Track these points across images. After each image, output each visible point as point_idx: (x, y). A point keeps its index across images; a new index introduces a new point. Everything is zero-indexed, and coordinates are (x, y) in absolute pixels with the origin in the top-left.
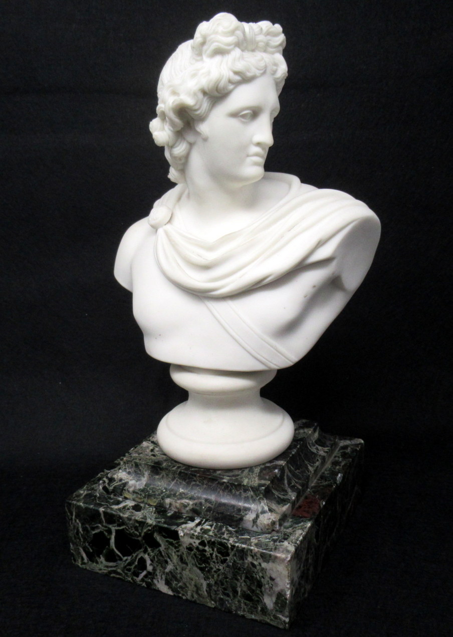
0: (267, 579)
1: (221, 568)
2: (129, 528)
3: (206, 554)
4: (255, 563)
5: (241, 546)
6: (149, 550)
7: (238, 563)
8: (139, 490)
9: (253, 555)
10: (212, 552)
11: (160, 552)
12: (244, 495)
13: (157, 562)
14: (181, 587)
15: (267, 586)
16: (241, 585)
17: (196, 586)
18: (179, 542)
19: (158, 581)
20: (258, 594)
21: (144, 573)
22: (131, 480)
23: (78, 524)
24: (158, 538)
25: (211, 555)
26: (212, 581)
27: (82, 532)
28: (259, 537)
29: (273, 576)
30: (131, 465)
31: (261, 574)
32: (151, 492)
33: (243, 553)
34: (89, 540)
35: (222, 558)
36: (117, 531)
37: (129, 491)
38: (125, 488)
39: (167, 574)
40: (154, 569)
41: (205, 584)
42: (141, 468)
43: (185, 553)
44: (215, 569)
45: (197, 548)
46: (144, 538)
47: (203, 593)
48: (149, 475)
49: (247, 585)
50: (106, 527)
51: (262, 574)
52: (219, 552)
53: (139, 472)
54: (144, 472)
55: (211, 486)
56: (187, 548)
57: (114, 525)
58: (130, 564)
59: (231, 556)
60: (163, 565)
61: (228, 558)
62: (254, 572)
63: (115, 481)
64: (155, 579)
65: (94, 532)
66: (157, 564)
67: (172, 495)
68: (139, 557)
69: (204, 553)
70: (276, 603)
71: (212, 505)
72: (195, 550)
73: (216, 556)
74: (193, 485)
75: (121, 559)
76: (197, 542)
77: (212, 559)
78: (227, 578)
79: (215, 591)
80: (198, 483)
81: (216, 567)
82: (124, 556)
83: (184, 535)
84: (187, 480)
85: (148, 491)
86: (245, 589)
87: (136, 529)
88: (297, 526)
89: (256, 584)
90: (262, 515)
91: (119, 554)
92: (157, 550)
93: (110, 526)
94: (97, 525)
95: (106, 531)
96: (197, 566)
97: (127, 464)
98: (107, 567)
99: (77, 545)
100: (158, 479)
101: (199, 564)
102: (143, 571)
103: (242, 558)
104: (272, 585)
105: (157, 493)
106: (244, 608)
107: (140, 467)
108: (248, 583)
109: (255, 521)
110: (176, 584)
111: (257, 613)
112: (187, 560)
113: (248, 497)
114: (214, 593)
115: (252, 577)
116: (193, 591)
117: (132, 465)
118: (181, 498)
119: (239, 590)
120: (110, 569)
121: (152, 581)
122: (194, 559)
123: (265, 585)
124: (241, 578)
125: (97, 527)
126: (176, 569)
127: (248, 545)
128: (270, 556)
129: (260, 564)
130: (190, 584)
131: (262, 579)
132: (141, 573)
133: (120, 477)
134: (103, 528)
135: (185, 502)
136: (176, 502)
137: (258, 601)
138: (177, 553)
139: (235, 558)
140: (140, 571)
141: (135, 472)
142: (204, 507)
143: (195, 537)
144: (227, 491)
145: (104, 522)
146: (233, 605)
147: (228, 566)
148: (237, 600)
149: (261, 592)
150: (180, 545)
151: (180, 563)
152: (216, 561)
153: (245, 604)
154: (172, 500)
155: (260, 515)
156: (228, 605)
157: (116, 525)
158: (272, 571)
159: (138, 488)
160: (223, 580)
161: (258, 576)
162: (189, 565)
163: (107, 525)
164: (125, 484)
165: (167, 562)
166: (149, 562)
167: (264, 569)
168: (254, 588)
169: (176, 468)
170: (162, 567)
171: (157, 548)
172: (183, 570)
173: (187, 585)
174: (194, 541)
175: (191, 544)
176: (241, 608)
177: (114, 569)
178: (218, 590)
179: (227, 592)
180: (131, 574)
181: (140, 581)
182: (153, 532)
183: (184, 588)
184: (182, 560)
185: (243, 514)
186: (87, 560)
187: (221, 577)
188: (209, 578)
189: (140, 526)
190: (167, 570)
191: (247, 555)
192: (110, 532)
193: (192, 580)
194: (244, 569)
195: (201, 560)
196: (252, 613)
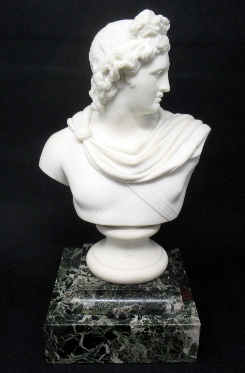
0: (186, 339)
1: (157, 340)
2: (95, 332)
3: (149, 334)
4: (180, 332)
5: (172, 325)
6: (108, 341)
7: (169, 335)
8: (93, 307)
9: (179, 328)
10: (152, 332)
11: (117, 341)
12: (160, 296)
13: (114, 347)
14: (129, 357)
15: (186, 343)
16: (169, 346)
17: (139, 354)
18: (131, 332)
19: (113, 358)
20: (180, 348)
21: (104, 355)
22: (84, 302)
23: (55, 338)
24: (115, 333)
25: (152, 334)
26: (151, 349)
27: (57, 342)
29: (190, 336)
30: (81, 293)
31: (183, 337)
32: (101, 307)
33: (172, 329)
34: (63, 345)
35: (159, 334)
36: (85, 336)
37: (86, 310)
38: (83, 308)
39: (121, 352)
40: (111, 352)
41: (146, 352)
42: (89, 294)
43: (134, 337)
44: (153, 341)
45: (143, 333)
46: (105, 335)
47: (144, 357)
48: (95, 296)
50: (77, 335)
52: (157, 332)
53: (88, 296)
54: (92, 295)
55: (138, 295)
56: (136, 334)
57: (83, 332)
58: (93, 353)
59: (165, 332)
60: (118, 348)
61: (163, 333)
62: (178, 337)
63: (73, 305)
64: (111, 357)
65: (66, 340)
66: (113, 348)
67: (116, 305)
68: (101, 347)
69: (148, 334)
70: (191, 350)
71: (143, 305)
72: (141, 334)
73: (155, 334)
74: (127, 296)
75: (86, 351)
76: (143, 329)
77: (152, 336)
78: (161, 344)
79: (152, 354)
80: (130, 294)
81: (154, 340)
82: (89, 349)
83: (134, 327)
84: (122, 294)
85: (99, 307)
86: (172, 347)
87: (100, 331)
88: (189, 306)
89: (179, 343)
90: (175, 305)
91: (86, 349)
93: (80, 334)
94: (70, 335)
95: (77, 337)
96: (141, 343)
97: (79, 292)
98: (76, 358)
99: (53, 351)
100: (102, 297)
101: (143, 341)
103: (172, 331)
104: (189, 341)
105: (106, 306)
106: (170, 358)
107: (88, 292)
108: (174, 344)
109: (172, 309)
110: (126, 357)
111: (178, 358)
112: (135, 341)
113: (163, 296)
114: (152, 355)
115: (177, 340)
116: (137, 357)
117: (83, 292)
118: (122, 306)
119: (168, 349)
120: (77, 360)
121: (109, 359)
122: (140, 339)
123: (185, 342)
124: (170, 342)
125: (70, 336)
126: (127, 348)
127: (175, 324)
128: (190, 326)
129: (183, 332)
130: (136, 354)
131: (184, 340)
132: (101, 356)
133: (75, 302)
134: (75, 336)
135: (126, 308)
136: (121, 309)
137: (179, 352)
138: (128, 339)
139: (167, 332)
140: (101, 355)
141: (85, 296)
142: (139, 308)
143: (142, 327)
144: (149, 295)
145: (76, 331)
146: (163, 358)
147: (163, 338)
148: (166, 355)
149: (182, 347)
150: (131, 334)
151: (130, 344)
152: (154, 337)
153: (171, 356)
154: (117, 308)
155: (173, 305)
156: (160, 359)
157: (85, 332)
158: (189, 334)
159: (91, 306)
160: (158, 346)
161: (181, 339)
162: (136, 343)
163: (78, 333)
164: (82, 305)
165: (121, 345)
166: (107, 348)
167: (185, 334)
168: (177, 345)
169: (113, 288)
170: (117, 349)
171: (114, 339)
172: (131, 347)
173: (134, 355)
174: (141, 329)
175: (139, 331)
176: (168, 358)
177: (81, 359)
178: (154, 353)
179: (160, 352)
180: (93, 359)
181: (100, 361)
182: (112, 330)
183: (131, 357)
184: (131, 341)
185: (164, 307)
186: (60, 358)
187: (157, 345)
188: (149, 347)
189: (103, 328)
190: (120, 350)
191: (175, 329)
192: (80, 337)
193: (137, 351)
194: (173, 337)
195: (145, 339)
196: (175, 360)
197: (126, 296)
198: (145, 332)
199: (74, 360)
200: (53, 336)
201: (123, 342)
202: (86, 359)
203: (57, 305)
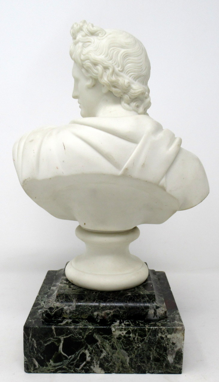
1: (140, 345)
2: (75, 335)
3: (131, 339)
4: (163, 336)
5: (154, 328)
6: (89, 346)
7: (152, 340)
8: (74, 311)
9: (162, 331)
10: (134, 336)
11: (97, 346)
12: (142, 301)
13: (94, 353)
14: (111, 366)
15: (170, 349)
16: (153, 353)
17: (122, 362)
18: (112, 335)
19: (94, 366)
20: (164, 356)
21: (84, 363)
22: (64, 306)
23: (33, 341)
24: (96, 336)
25: (134, 338)
26: (133, 356)
27: (36, 347)
28: (160, 322)
29: (174, 342)
30: (62, 297)
31: (166, 343)
32: (82, 311)
33: (155, 332)
34: (41, 351)
35: (142, 339)
36: (65, 339)
37: (66, 313)
38: (63, 312)
39: (102, 359)
40: (92, 359)
41: (128, 359)
42: (70, 298)
43: (115, 343)
44: (136, 347)
45: (125, 337)
46: (86, 339)
47: (126, 366)
48: (76, 301)
49: (157, 352)
50: (56, 338)
51: (168, 342)
52: (139, 336)
53: (69, 301)
54: (73, 300)
55: (120, 299)
56: (117, 338)
57: (63, 336)
58: (73, 360)
59: (147, 336)
60: (99, 354)
61: (145, 338)
62: (162, 342)
63: (53, 309)
64: (92, 365)
65: (46, 345)
66: (94, 354)
67: (97, 308)
68: (81, 353)
69: (129, 338)
70: (175, 358)
71: (125, 310)
72: (123, 338)
73: (137, 338)
74: (109, 301)
75: (66, 358)
76: (125, 332)
77: (134, 341)
78: (144, 351)
79: (135, 362)
80: (111, 299)
81: (136, 346)
82: (68, 356)
83: (116, 330)
84: (104, 299)
85: (80, 311)
86: (156, 355)
87: (80, 334)
88: (173, 313)
89: (163, 349)
90: (158, 310)
91: (65, 355)
92: (95, 345)
93: (60, 337)
94: (49, 339)
95: (56, 341)
96: (123, 349)
97: (59, 297)
98: (55, 367)
99: (31, 357)
100: (84, 301)
101: (125, 347)
102: (83, 362)
103: (155, 336)
104: (173, 347)
106: (154, 367)
108: (158, 351)
109: (155, 313)
110: (108, 365)
112: (116, 346)
113: (145, 301)
114: (134, 363)
115: (161, 346)
116: (120, 366)
118: (104, 310)
119: (151, 356)
120: (56, 368)
121: (90, 368)
122: (122, 345)
123: (169, 349)
124: (153, 349)
125: (50, 340)
126: (109, 354)
127: (158, 327)
128: (173, 329)
129: (166, 336)
130: (118, 362)
131: (167, 346)
132: (81, 364)
133: (55, 306)
134: (54, 340)
135: (108, 312)
136: (102, 313)
137: (164, 360)
138: (109, 343)
139: (150, 336)
140: (81, 363)
141: (66, 300)
142: (121, 312)
143: (123, 330)
144: (131, 300)
145: (55, 335)
147: (145, 343)
148: (150, 363)
149: (166, 354)
150: (112, 338)
151: (111, 350)
152: (137, 342)
153: (155, 365)
154: (98, 312)
155: (156, 310)
156: (143, 369)
157: (65, 335)
158: (173, 339)
159: (72, 310)
160: (141, 353)
161: (164, 345)
162: (118, 350)
163: (57, 337)
164: (62, 309)
165: (102, 352)
166: (88, 355)
167: (168, 338)
168: (161, 352)
169: (94, 293)
170: (98, 356)
171: (95, 344)
172: (113, 354)
173: (116, 363)
174: (123, 332)
175: (120, 335)
176: (152, 368)
177: (60, 367)
178: (137, 361)
179: (144, 360)
180: (73, 367)
181: (80, 370)
182: (92, 333)
183: (113, 366)
184: (113, 347)
185: (146, 311)
186: (39, 366)
187: (139, 352)
188: (131, 355)
189: (83, 331)
190: (101, 357)
191: (158, 333)
192: (59, 341)
193: (119, 359)
194: (156, 342)
195: (127, 343)
196: (159, 370)
197: (107, 300)
198: (127, 335)
199: (53, 368)
200: (31, 340)
201: (104, 348)
202: (66, 368)
203: (37, 312)
